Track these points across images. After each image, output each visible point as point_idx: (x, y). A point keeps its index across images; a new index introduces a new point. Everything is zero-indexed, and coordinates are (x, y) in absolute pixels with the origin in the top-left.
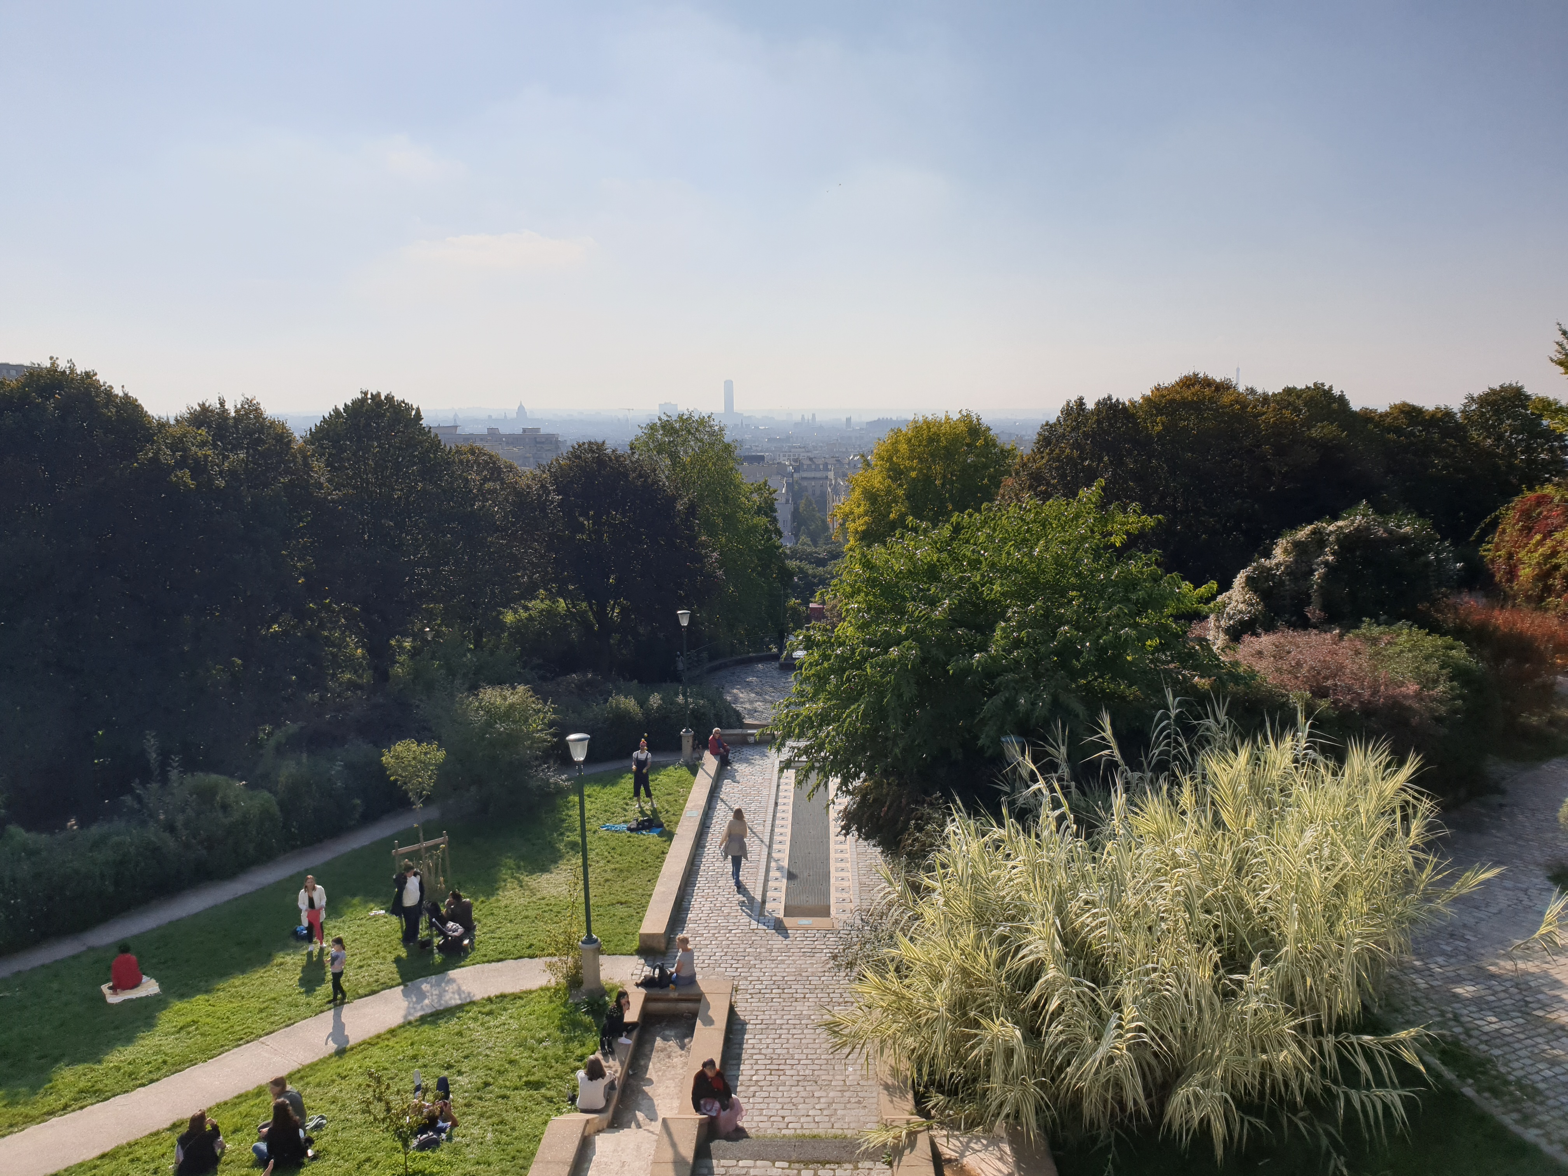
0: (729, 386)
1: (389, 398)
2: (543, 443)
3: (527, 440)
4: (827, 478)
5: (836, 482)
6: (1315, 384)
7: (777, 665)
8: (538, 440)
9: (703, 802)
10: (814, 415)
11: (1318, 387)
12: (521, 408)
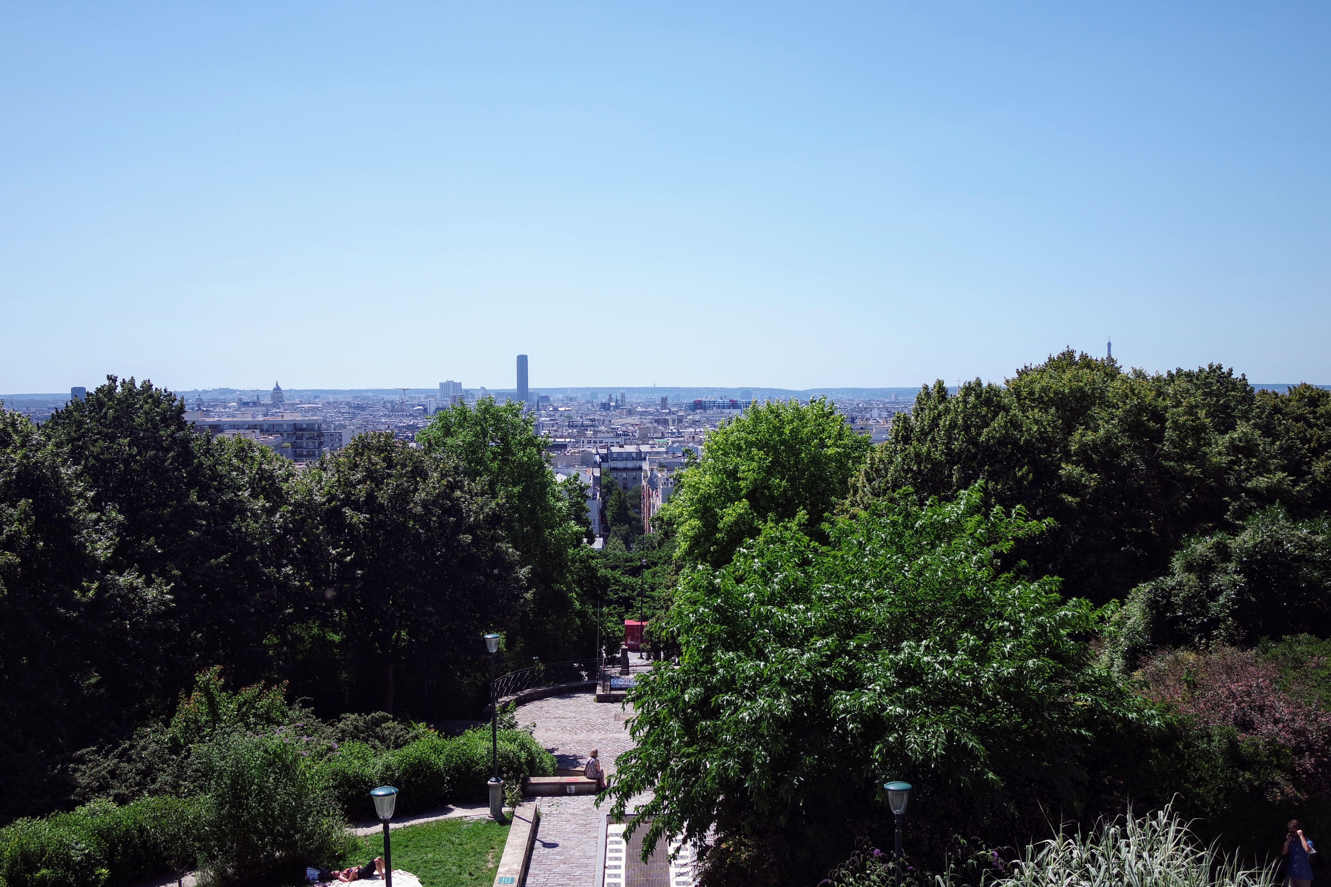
0: (522, 362)
1: (147, 386)
2: (304, 430)
3: (285, 427)
4: (640, 468)
5: (652, 474)
6: (1211, 366)
7: (594, 697)
8: (297, 427)
9: (518, 867)
10: (623, 396)
11: (1215, 370)
12: (277, 389)
